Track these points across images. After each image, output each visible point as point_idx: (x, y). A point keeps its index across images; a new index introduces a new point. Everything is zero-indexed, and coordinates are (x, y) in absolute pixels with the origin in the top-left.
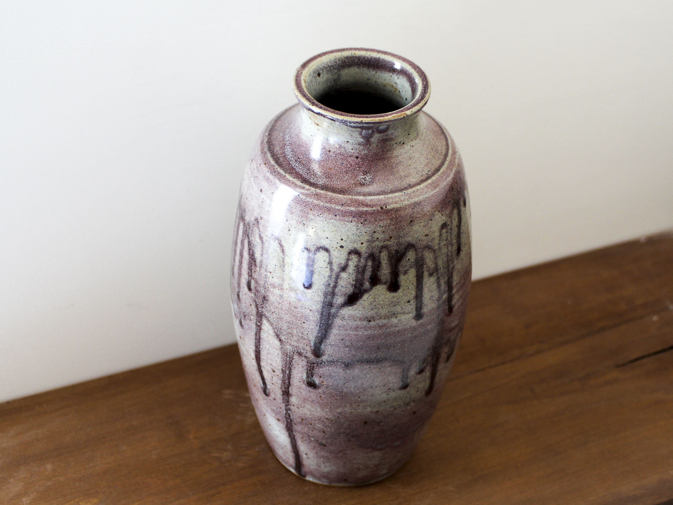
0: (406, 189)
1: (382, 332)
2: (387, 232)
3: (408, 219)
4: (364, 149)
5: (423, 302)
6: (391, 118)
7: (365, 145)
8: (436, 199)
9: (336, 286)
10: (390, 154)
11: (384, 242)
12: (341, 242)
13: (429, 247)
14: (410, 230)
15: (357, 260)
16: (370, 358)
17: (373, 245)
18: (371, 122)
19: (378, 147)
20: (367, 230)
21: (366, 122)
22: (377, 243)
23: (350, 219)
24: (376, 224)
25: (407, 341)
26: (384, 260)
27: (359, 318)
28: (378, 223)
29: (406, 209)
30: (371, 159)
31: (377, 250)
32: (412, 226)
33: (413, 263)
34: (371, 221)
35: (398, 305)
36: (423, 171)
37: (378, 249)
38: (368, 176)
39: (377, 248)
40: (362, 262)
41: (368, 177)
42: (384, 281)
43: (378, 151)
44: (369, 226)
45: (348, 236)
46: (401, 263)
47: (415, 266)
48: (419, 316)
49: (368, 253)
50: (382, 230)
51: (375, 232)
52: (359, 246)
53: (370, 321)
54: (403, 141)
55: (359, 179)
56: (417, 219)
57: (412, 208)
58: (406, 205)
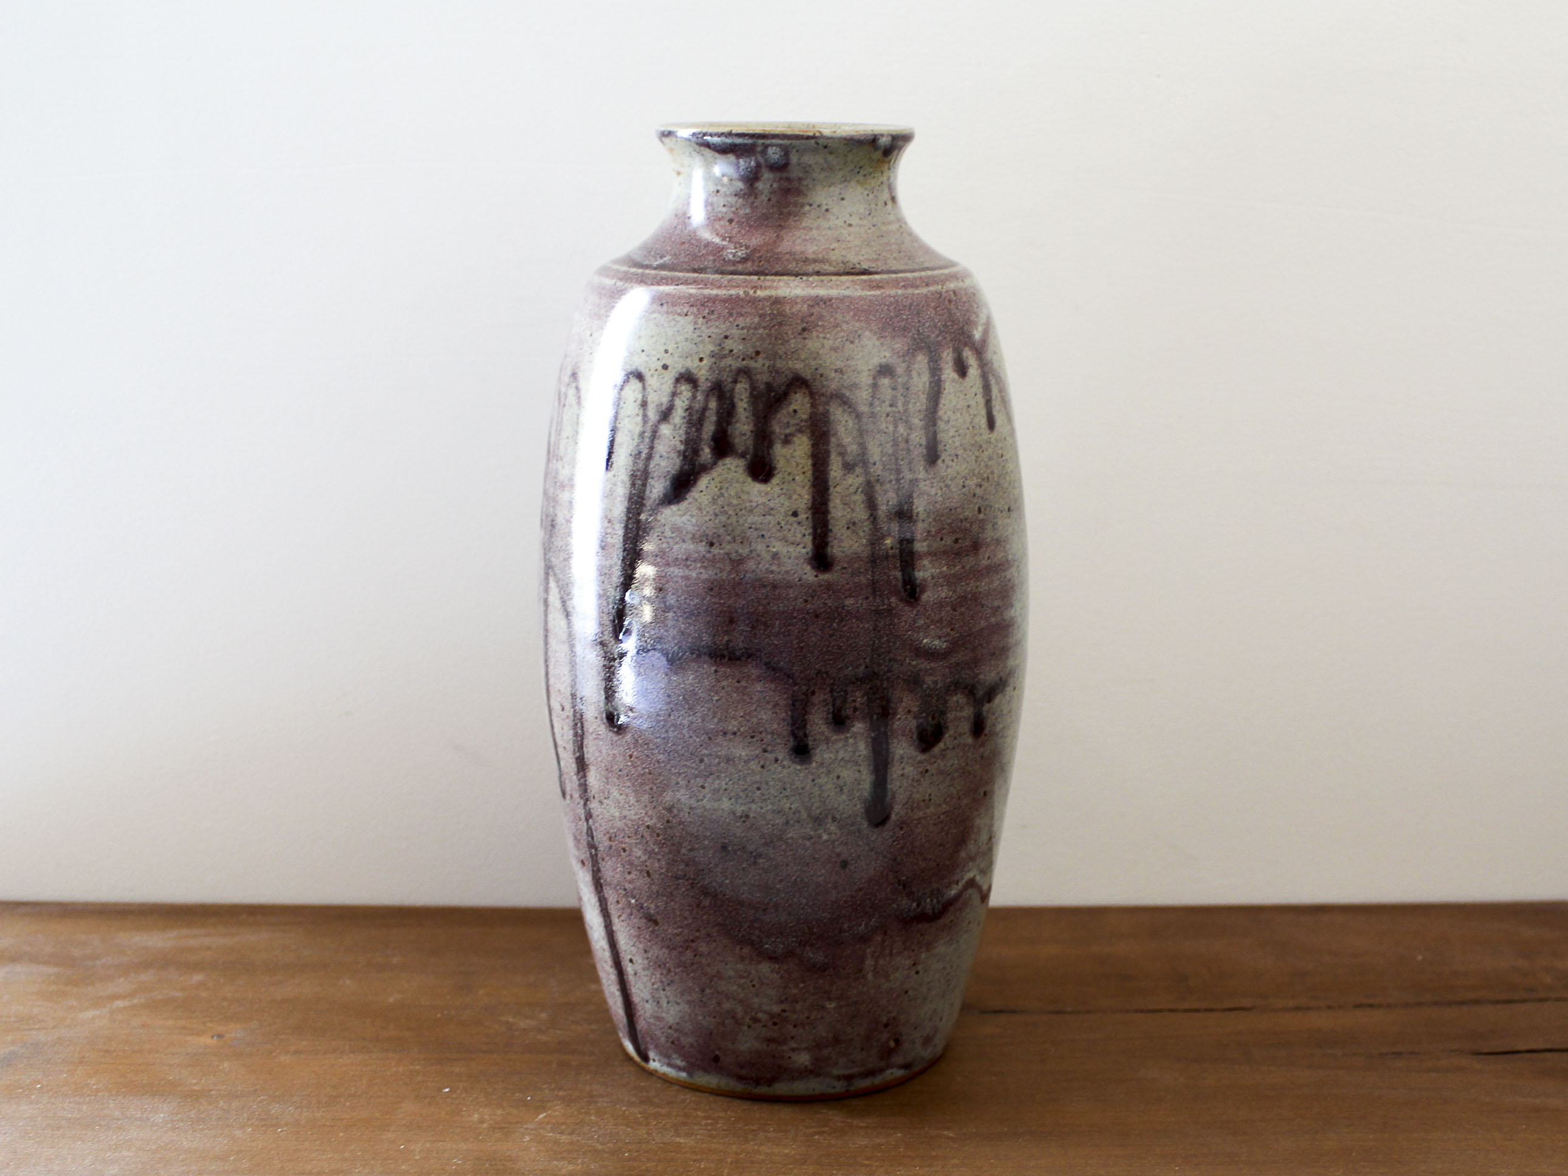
1: (737, 578)
2: (751, 340)
3: (797, 324)
4: (744, 205)
5: (830, 527)
6: (786, 131)
7: (746, 197)
8: (869, 306)
9: (651, 454)
10: (795, 221)
11: (743, 359)
12: (664, 357)
13: (845, 399)
14: (800, 346)
15: (690, 394)
16: (715, 643)
17: (722, 364)
18: (746, 132)
19: (771, 202)
20: (713, 333)
21: (737, 132)
22: (729, 361)
23: (685, 311)
24: (730, 322)
25: (795, 618)
26: (742, 400)
27: (691, 536)
28: (735, 320)
29: (797, 303)
30: (755, 225)
31: (728, 376)
32: (805, 339)
33: (803, 424)
34: (723, 314)
35: (770, 514)
36: (859, 263)
37: (730, 374)
38: (742, 250)
39: (729, 372)
40: (699, 400)
41: (742, 252)
42: (741, 449)
43: (771, 211)
44: (717, 324)
45: (677, 343)
46: (778, 416)
47: (808, 431)
48: (821, 559)
49: (710, 381)
50: (740, 334)
51: (726, 337)
52: (695, 365)
53: (712, 544)
54: (826, 205)
55: (725, 253)
56: (817, 328)
57: (809, 306)
58: (797, 297)
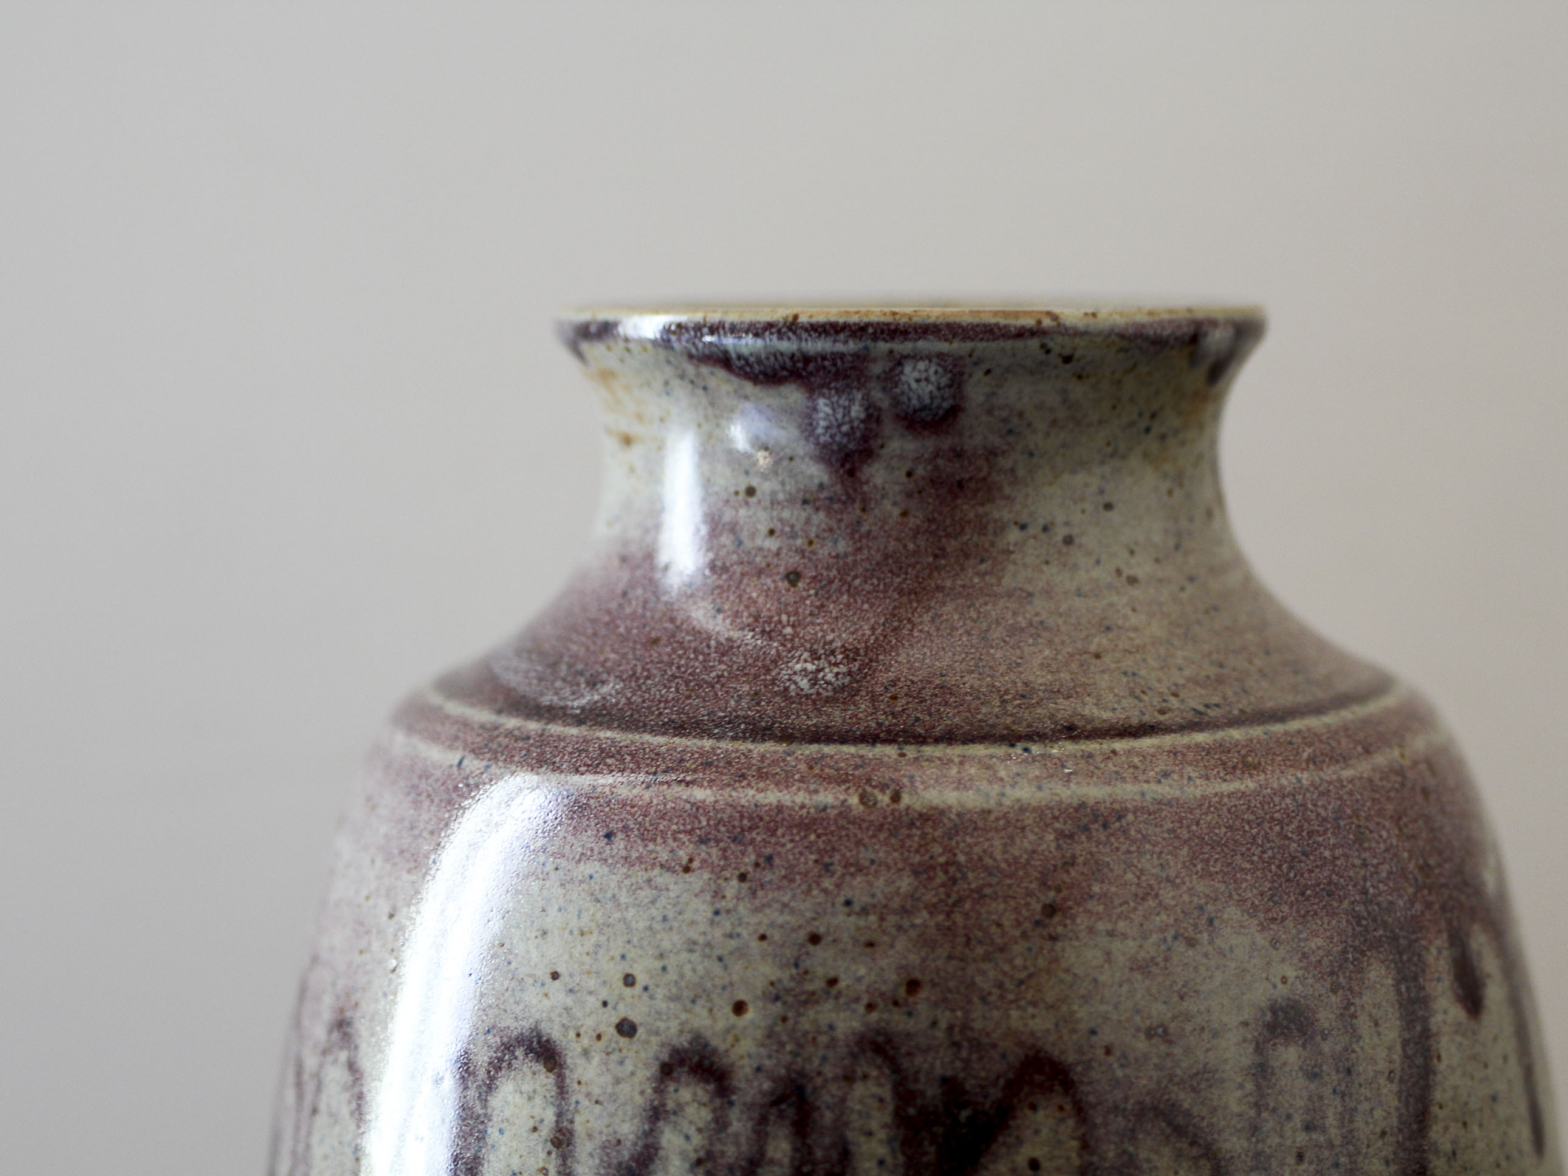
2: (892, 946)
3: (1029, 894)
4: (831, 530)
6: (956, 315)
7: (836, 506)
8: (1230, 828)
10: (982, 575)
11: (870, 1007)
12: (621, 998)
13: (1180, 1120)
14: (1041, 962)
15: (706, 1115)
17: (805, 1024)
18: (841, 320)
19: (911, 522)
20: (772, 925)
22: (825, 1013)
23: (683, 855)
24: (825, 891)
26: (870, 1134)
28: (837, 886)
29: (1023, 829)
30: (868, 587)
31: (824, 1059)
32: (1053, 938)
34: (802, 868)
36: (1175, 695)
37: (831, 1054)
38: (836, 665)
39: (827, 1047)
40: (736, 1135)
41: (836, 670)
43: (911, 546)
44: (786, 899)
45: (661, 956)
49: (770, 1075)
50: (858, 929)
51: (815, 939)
52: (720, 1025)
54: (1067, 524)
55: (784, 675)
56: (1090, 905)
57: (1060, 835)
58: (1022, 810)
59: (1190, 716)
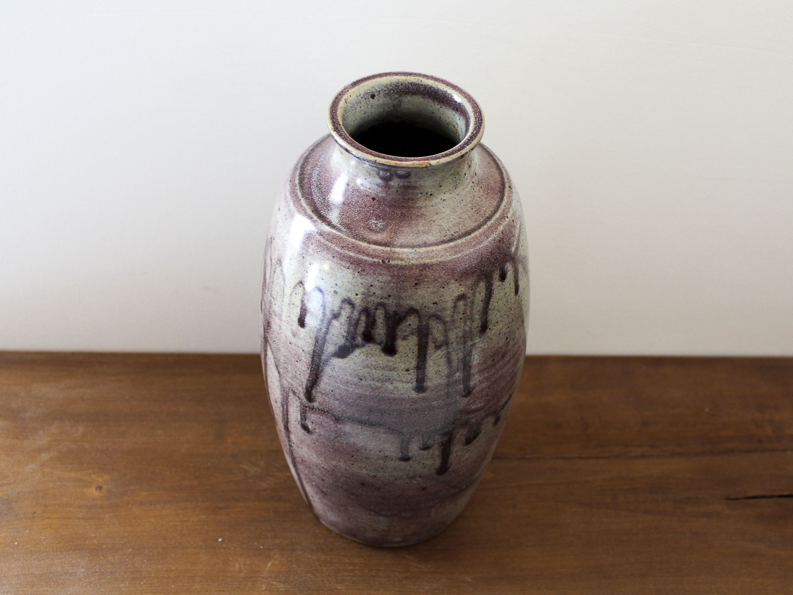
0: (419, 246)
1: (375, 395)
2: (386, 289)
3: (413, 281)
4: (382, 191)
5: (426, 374)
6: (409, 165)
7: (383, 187)
8: (454, 265)
9: (327, 332)
11: (381, 299)
12: (335, 287)
13: (438, 317)
14: (414, 293)
15: (350, 310)
16: (362, 418)
17: (369, 300)
18: (385, 163)
19: (398, 193)
20: (363, 282)
21: (379, 162)
22: (373, 298)
23: (348, 265)
24: (374, 278)
25: (405, 411)
26: (380, 318)
27: (349, 374)
28: (376, 277)
29: (413, 269)
30: (388, 204)
31: (372, 305)
32: (417, 289)
33: (414, 330)
34: (370, 273)
35: (394, 370)
36: (449, 230)
38: (380, 222)
39: (373, 304)
40: (355, 315)
41: (380, 224)
42: (378, 341)
43: (398, 197)
44: (366, 278)
45: (343, 282)
46: (400, 327)
47: (417, 334)
48: (420, 387)
49: (362, 306)
50: (380, 285)
51: (372, 286)
52: (353, 297)
53: (361, 380)
54: (431, 192)
55: (370, 223)
56: (424, 283)
57: (420, 270)
58: (413, 265)
59: (451, 237)
